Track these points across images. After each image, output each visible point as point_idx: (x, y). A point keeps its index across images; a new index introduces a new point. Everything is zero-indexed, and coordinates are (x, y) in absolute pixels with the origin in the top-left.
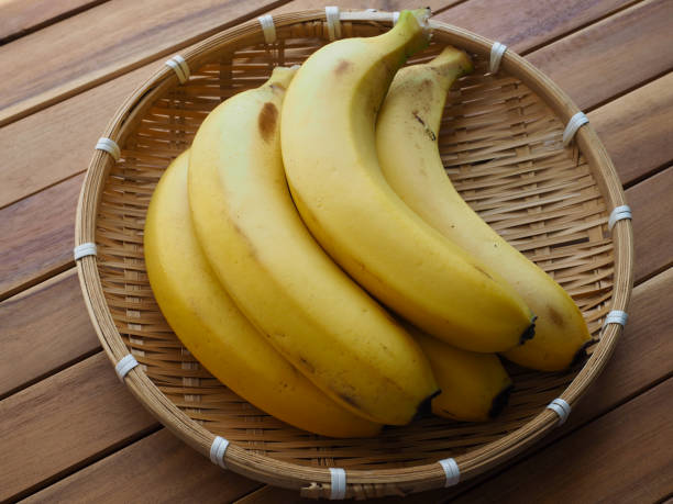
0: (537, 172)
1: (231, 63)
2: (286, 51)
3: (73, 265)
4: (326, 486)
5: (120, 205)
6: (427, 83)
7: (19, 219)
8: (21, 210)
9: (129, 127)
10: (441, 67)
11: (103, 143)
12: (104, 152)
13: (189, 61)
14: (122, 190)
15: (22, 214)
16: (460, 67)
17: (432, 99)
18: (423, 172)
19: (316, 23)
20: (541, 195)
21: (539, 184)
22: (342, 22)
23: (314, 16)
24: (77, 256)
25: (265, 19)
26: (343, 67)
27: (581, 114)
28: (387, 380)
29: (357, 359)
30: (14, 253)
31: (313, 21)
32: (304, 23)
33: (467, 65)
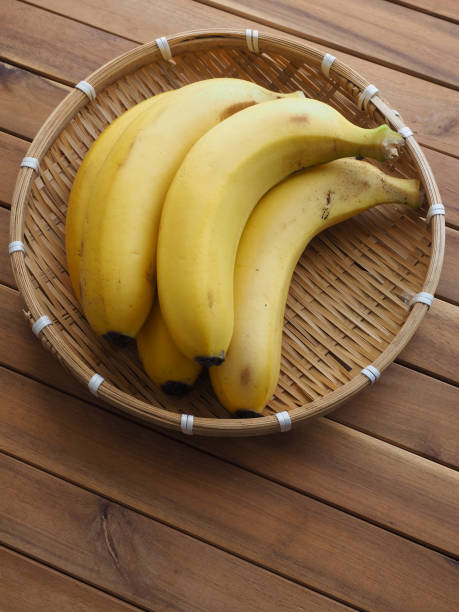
0: (379, 305)
1: (298, 68)
2: (337, 92)
3: (73, 86)
4: (32, 320)
5: (147, 86)
6: (366, 185)
7: (105, 45)
8: (112, 42)
9: (188, 46)
10: (391, 185)
11: (162, 41)
12: (156, 45)
13: (261, 40)
14: (156, 79)
15: (109, 43)
16: (406, 199)
17: (355, 196)
18: (285, 226)
19: (355, 88)
20: (363, 320)
21: (371, 312)
22: (371, 102)
23: (358, 83)
24: (78, 86)
25: (330, 57)
26: (301, 120)
27: (431, 296)
28: (102, 299)
29: (99, 271)
30: (81, 60)
31: (355, 85)
32: (349, 81)
33: (413, 201)
